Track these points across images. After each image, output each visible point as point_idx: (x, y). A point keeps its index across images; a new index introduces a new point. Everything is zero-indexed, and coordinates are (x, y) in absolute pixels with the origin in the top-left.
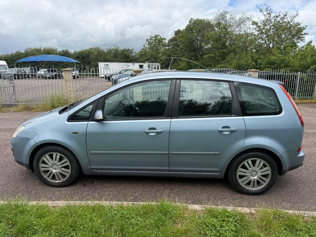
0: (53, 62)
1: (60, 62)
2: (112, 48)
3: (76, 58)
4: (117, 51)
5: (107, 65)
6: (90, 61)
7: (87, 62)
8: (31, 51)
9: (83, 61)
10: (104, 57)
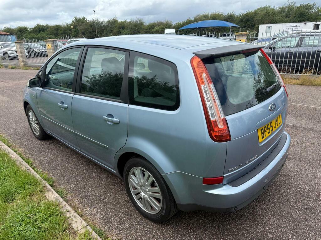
0: (217, 27)
1: (222, 27)
2: (286, 5)
3: (239, 21)
4: (291, 9)
5: (269, 27)
6: (255, 24)
7: (250, 25)
8: (199, 17)
9: (246, 25)
10: (272, 18)
